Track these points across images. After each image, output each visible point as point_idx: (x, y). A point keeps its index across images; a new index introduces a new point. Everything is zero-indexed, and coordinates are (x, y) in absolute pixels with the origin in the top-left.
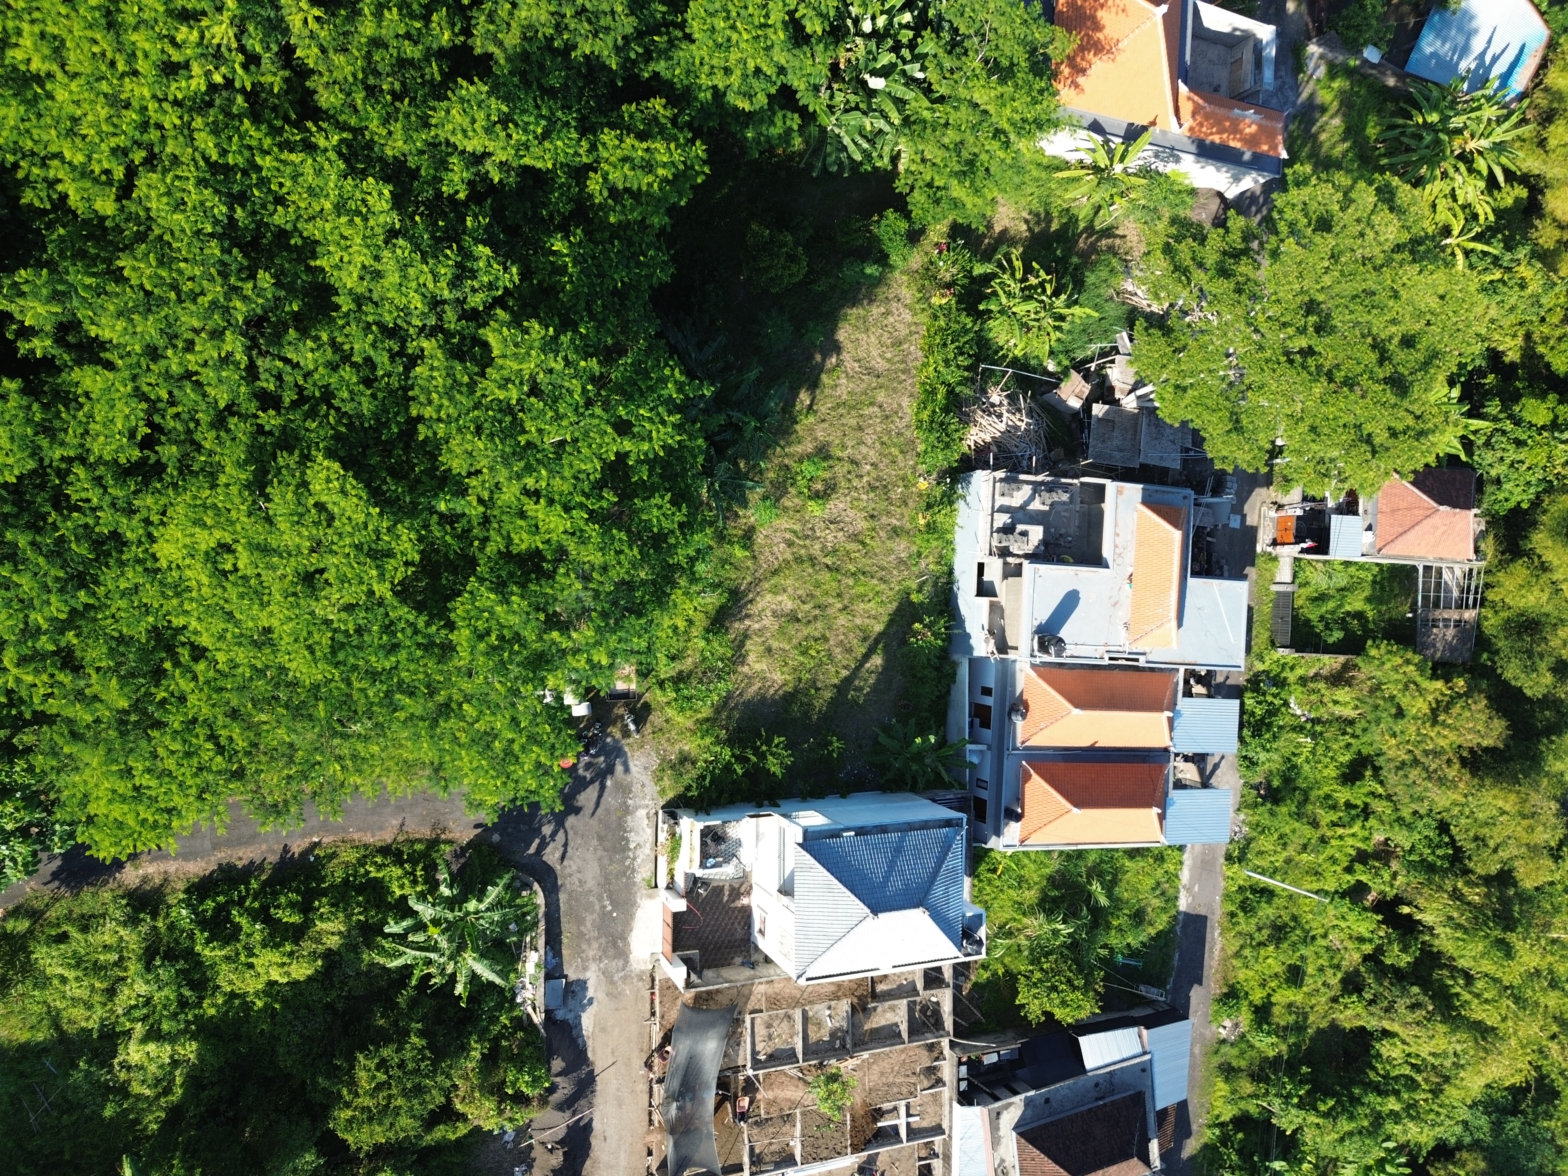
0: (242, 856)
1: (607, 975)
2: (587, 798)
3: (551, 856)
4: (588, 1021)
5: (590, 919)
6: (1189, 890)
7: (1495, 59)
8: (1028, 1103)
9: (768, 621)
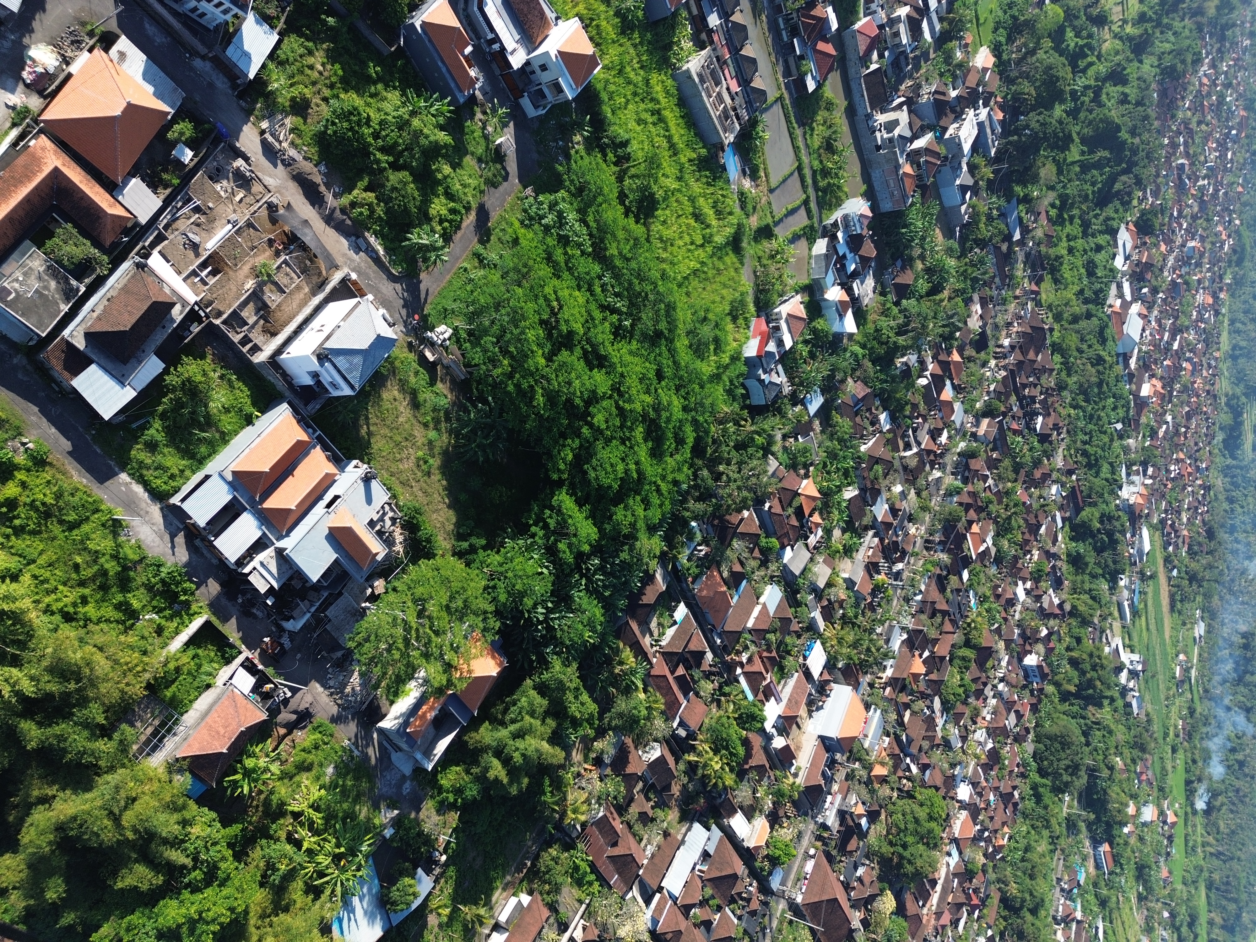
0: (459, 234)
1: (352, 261)
2: (404, 312)
3: (398, 287)
4: (344, 242)
5: (372, 275)
6: (127, 484)
7: (349, 920)
8: (173, 321)
9: (402, 409)
